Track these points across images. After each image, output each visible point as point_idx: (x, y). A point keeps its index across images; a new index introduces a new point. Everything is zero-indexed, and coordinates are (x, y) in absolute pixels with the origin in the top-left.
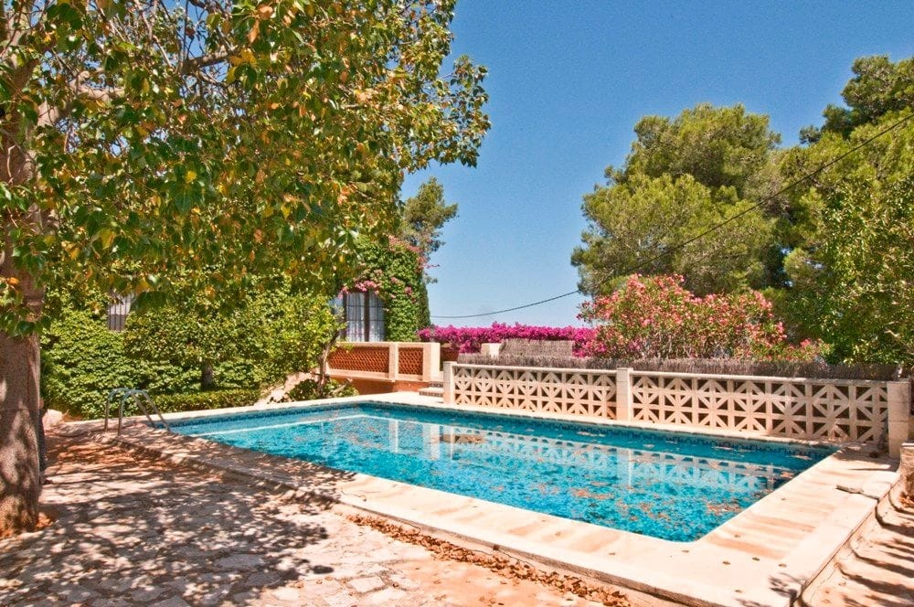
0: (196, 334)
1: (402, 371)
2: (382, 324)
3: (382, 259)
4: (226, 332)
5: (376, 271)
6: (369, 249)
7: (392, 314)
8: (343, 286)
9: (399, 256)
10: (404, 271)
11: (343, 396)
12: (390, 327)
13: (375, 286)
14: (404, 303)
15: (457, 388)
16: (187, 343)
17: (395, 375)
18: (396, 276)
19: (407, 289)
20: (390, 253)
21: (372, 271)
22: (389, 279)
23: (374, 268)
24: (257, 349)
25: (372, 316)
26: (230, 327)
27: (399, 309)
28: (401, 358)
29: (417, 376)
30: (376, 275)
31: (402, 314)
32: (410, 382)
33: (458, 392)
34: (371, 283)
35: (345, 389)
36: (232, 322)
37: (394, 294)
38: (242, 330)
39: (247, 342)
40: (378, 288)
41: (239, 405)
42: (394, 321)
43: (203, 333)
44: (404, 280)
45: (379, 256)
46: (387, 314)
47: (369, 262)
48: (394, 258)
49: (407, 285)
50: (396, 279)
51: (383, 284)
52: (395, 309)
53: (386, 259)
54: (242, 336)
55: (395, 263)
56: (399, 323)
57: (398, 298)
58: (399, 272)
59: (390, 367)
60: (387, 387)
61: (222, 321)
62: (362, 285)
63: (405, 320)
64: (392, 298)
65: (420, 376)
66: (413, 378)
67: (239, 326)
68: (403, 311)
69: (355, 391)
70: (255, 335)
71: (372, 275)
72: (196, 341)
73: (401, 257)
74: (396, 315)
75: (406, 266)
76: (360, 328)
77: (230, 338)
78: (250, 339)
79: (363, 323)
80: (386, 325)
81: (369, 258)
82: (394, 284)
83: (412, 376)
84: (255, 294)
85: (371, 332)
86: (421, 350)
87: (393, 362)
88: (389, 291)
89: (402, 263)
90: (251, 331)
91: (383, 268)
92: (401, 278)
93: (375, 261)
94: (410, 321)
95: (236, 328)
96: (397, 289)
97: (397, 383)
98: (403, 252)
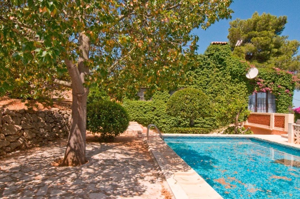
0: (184, 108)
1: (276, 126)
2: (275, 105)
3: (273, 78)
4: (194, 107)
5: (271, 83)
6: (267, 74)
7: (279, 101)
8: (255, 90)
9: (282, 76)
10: (285, 82)
11: (246, 134)
12: (278, 107)
13: (270, 89)
14: (285, 96)
15: (295, 136)
16: (181, 110)
17: (273, 127)
18: (280, 85)
19: (286, 90)
20: (277, 75)
21: (268, 83)
22: (277, 86)
23: (270, 82)
24: (206, 113)
25: (269, 102)
26: (196, 105)
27: (282, 99)
28: (276, 120)
29: (282, 128)
30: (270, 85)
31: (284, 101)
32: (279, 131)
33: (296, 138)
34: (268, 88)
35: (247, 131)
36: (197, 104)
37: (280, 93)
38: (200, 106)
39: (203, 111)
40: (271, 90)
41: (200, 133)
42: (280, 104)
43: (186, 107)
44: (285, 87)
45: (272, 77)
46: (276, 101)
47: (267, 80)
48: (280, 77)
49: (287, 89)
50: (280, 86)
51: (274, 89)
52: (280, 99)
53: (275, 78)
54: (200, 109)
55: (281, 79)
56: (282, 105)
57: (282, 94)
58: (282, 83)
59: (271, 124)
60: (269, 132)
61: (193, 103)
62: (264, 89)
63: (285, 104)
64: (279, 95)
65: (283, 129)
66: (280, 129)
67: (199, 105)
68: (284, 100)
69: (252, 132)
70: (206, 108)
71: (268, 85)
72: (184, 110)
73: (283, 77)
74: (281, 102)
75: (286, 80)
76: (264, 106)
77: (196, 109)
78: (203, 110)
79: (265, 105)
80: (276, 106)
81: (267, 78)
82: (280, 88)
83: (280, 128)
84: (217, 94)
85: (269, 109)
86: (284, 117)
87: (272, 121)
88: (277, 91)
89: (284, 79)
90: (204, 107)
91: (274, 82)
92: (283, 86)
93: (270, 79)
94: (288, 104)
95: (198, 105)
96: (281, 90)
97: (273, 131)
98: (284, 74)
